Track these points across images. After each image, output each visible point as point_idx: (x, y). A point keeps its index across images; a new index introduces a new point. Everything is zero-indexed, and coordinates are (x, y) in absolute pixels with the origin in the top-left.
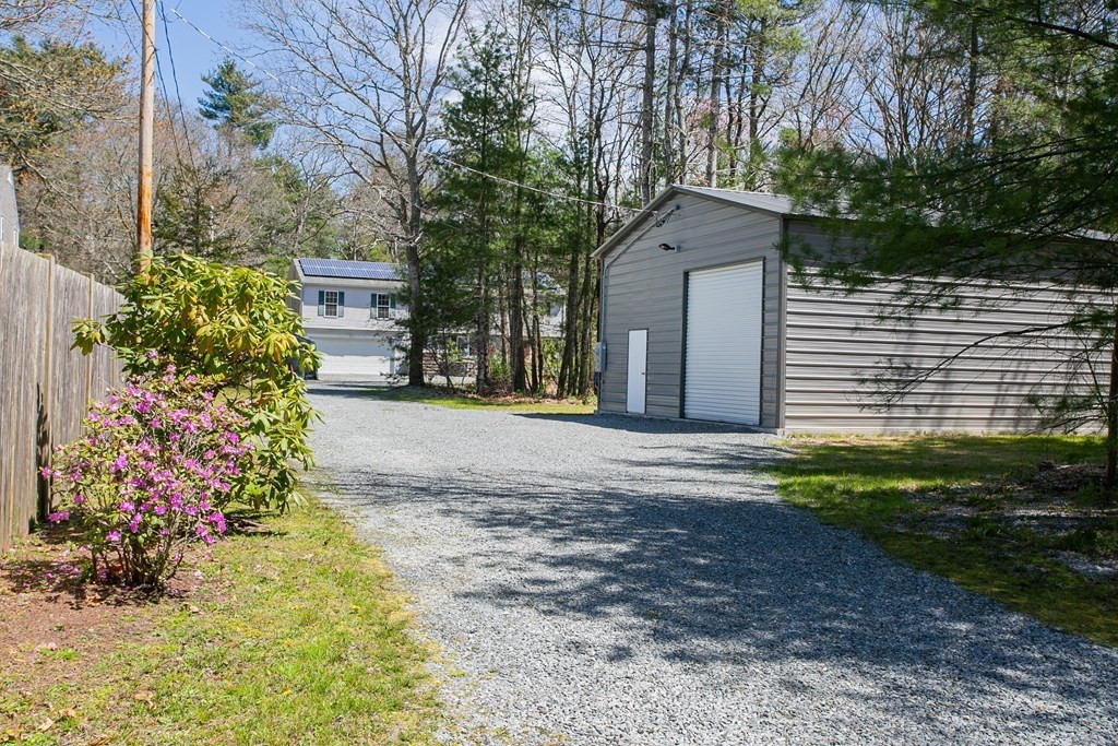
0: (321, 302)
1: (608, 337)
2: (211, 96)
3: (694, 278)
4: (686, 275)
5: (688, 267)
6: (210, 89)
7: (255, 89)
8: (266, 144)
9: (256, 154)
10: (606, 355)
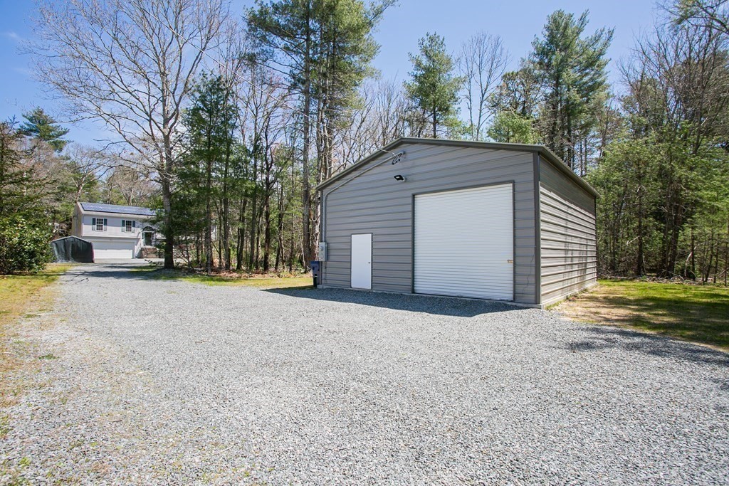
0: (94, 223)
1: (327, 239)
2: (28, 125)
3: (419, 199)
4: (414, 196)
5: (414, 192)
6: (28, 121)
7: (54, 125)
8: (61, 150)
9: (56, 154)
10: (328, 250)
